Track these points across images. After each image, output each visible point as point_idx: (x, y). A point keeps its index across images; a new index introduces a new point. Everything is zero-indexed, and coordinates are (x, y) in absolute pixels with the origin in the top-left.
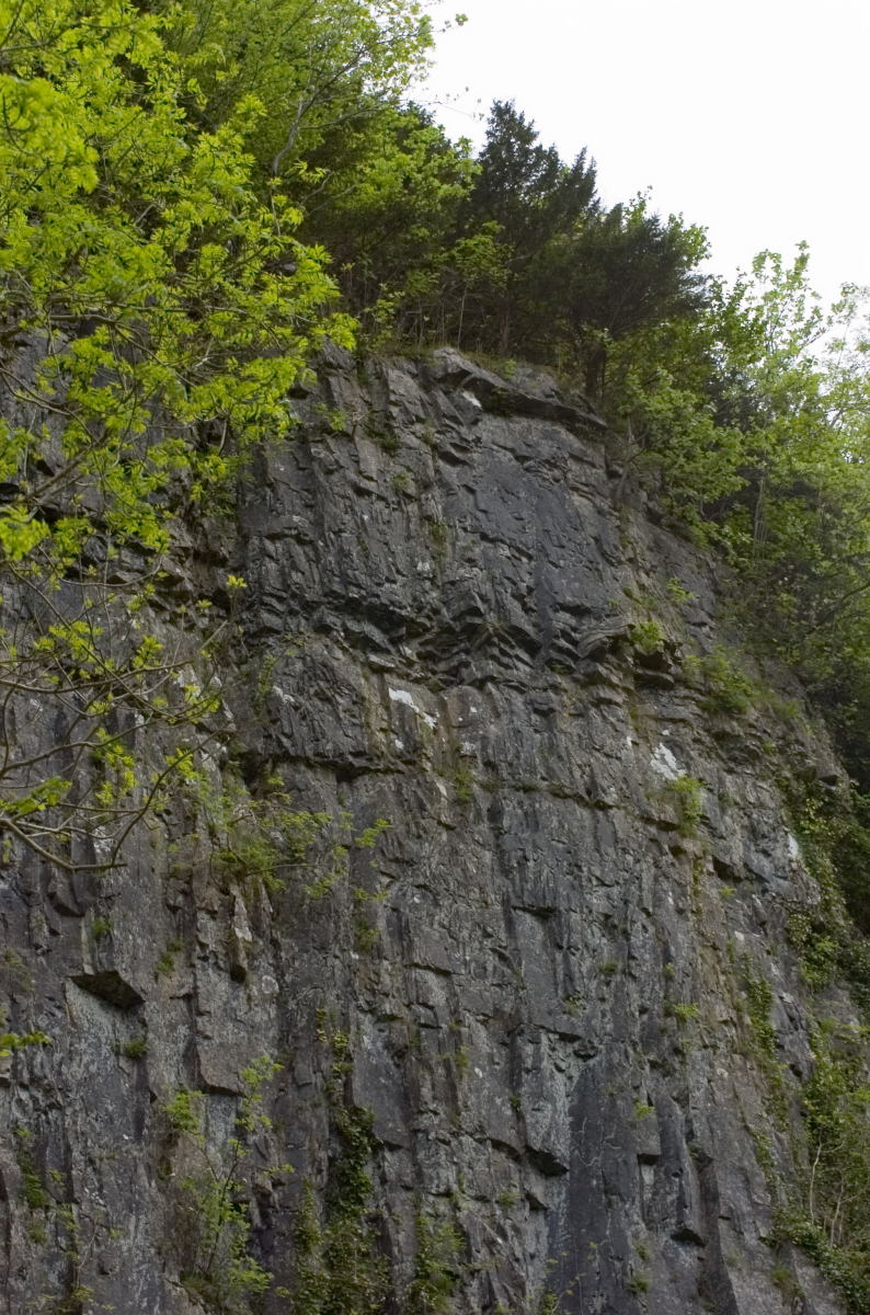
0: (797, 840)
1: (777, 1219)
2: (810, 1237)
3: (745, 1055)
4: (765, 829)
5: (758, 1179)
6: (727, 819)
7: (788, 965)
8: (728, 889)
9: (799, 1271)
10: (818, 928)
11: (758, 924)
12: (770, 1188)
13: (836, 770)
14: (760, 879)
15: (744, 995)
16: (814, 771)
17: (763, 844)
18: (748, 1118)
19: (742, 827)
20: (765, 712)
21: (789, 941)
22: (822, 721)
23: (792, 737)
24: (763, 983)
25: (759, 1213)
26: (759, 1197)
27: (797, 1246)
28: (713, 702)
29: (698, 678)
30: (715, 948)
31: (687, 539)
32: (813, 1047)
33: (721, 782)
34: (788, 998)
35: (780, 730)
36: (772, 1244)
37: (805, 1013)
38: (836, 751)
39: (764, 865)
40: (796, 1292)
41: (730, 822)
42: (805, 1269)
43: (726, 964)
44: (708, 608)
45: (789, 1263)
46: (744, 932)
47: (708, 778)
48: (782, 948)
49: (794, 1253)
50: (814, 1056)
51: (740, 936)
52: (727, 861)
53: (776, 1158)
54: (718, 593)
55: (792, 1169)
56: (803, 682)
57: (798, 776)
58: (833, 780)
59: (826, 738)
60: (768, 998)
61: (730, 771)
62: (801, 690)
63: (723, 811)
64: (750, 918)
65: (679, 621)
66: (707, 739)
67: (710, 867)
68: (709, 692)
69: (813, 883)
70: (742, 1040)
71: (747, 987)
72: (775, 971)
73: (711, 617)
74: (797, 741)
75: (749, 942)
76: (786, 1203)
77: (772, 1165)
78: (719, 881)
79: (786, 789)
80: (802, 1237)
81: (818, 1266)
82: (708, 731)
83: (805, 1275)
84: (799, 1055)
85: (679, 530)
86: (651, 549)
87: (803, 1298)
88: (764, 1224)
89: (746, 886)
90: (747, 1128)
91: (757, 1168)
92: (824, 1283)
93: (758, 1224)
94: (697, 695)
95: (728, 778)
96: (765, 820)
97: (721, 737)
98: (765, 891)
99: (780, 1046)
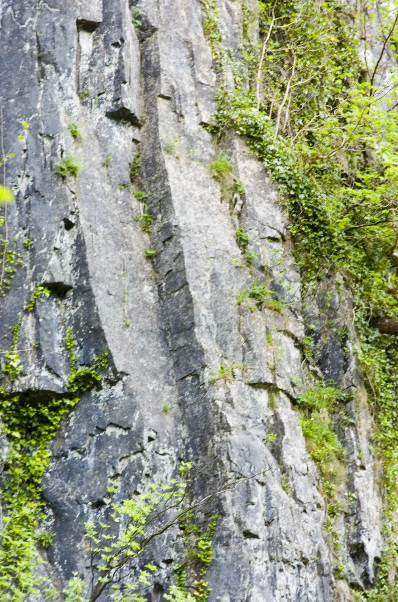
1: (221, 102)
2: (256, 127)
5: (203, 56)
9: (241, 165)
12: (217, 67)
25: (202, 94)
26: (204, 76)
27: (241, 135)
36: (214, 131)
40: (236, 188)
42: (247, 163)
45: (231, 154)
49: (239, 145)
53: (224, 31)
55: (241, 46)
76: (232, 85)
77: (220, 40)
80: (248, 127)
81: (261, 160)
83: (246, 169)
87: (243, 196)
91: (204, 43)
92: (267, 180)
93: (201, 106)
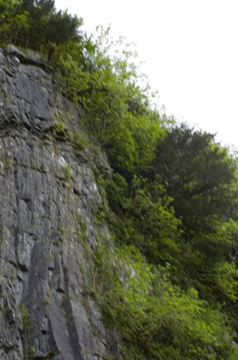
0: (96, 185)
1: (84, 287)
2: (93, 293)
3: (78, 242)
4: (88, 181)
5: (80, 276)
6: (78, 178)
7: (91, 219)
8: (77, 197)
9: (89, 302)
10: (100, 209)
11: (84, 207)
12: (83, 279)
13: (108, 166)
14: (86, 195)
15: (79, 226)
16: (102, 167)
17: (87, 185)
18: (78, 259)
19: (82, 180)
20: (90, 150)
21: (92, 212)
22: (105, 153)
23: (97, 157)
24: (85, 223)
25: (80, 286)
26: (80, 281)
27: (90, 295)
28: (76, 146)
29: (72, 139)
30: (72, 213)
31: (72, 101)
32: (97, 241)
33: (77, 168)
34: (91, 227)
35: (94, 154)
36: (83, 294)
37: (96, 232)
38: (108, 161)
39: (87, 191)
41: (79, 179)
42: (91, 301)
43: (75, 217)
44: (76, 120)
45: (87, 299)
46: (81, 209)
47: (73, 166)
48: (91, 214)
49: (89, 297)
50: (97, 243)
51: (79, 210)
52: (77, 189)
53: (85, 271)
54: (79, 116)
55: (89, 274)
56: (101, 142)
57: (97, 168)
58: (107, 169)
59: (106, 157)
60: (85, 227)
61: (80, 165)
62: (100, 144)
63: (77, 175)
64: (82, 205)
65: (68, 123)
66: (74, 156)
67: (73, 191)
68: (75, 143)
69: (100, 197)
70: (78, 238)
71: (80, 224)
72: (88, 220)
73: (77, 123)
74: (98, 158)
75: (82, 212)
76: (87, 283)
77: (84, 273)
78: (74, 194)
79: (94, 171)
80: (91, 293)
81: (95, 301)
82: (75, 154)
83: (91, 303)
84: (93, 243)
85: (70, 99)
86: (62, 103)
87: (90, 309)
88: (81, 288)
89: (82, 196)
90: (78, 262)
91: (80, 273)
92: (96, 306)
93: (79, 288)
94: (72, 144)
95: (79, 167)
96: (88, 179)
97: (78, 156)
98: (86, 198)
99: (88, 241)
